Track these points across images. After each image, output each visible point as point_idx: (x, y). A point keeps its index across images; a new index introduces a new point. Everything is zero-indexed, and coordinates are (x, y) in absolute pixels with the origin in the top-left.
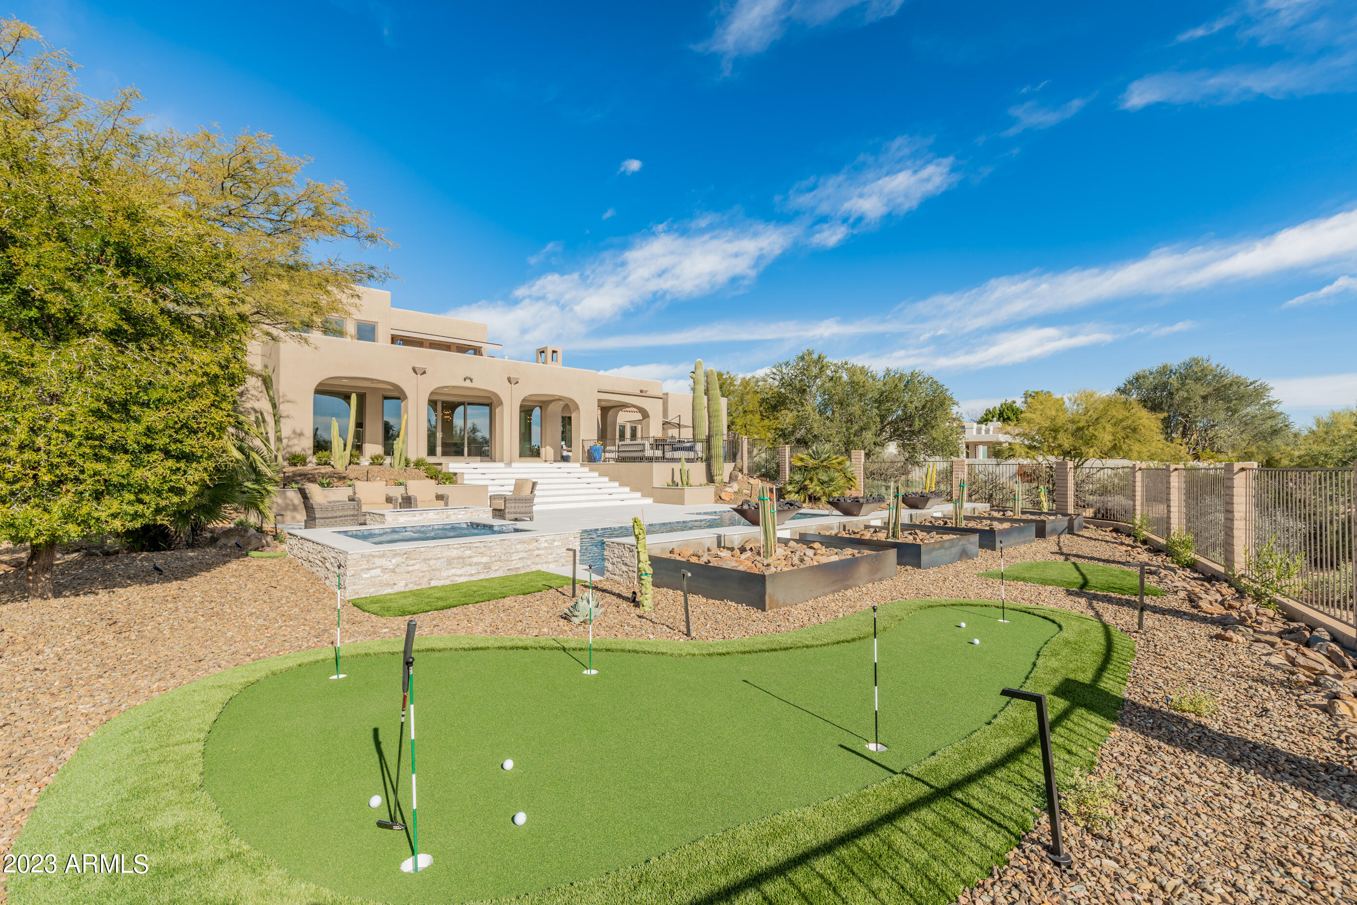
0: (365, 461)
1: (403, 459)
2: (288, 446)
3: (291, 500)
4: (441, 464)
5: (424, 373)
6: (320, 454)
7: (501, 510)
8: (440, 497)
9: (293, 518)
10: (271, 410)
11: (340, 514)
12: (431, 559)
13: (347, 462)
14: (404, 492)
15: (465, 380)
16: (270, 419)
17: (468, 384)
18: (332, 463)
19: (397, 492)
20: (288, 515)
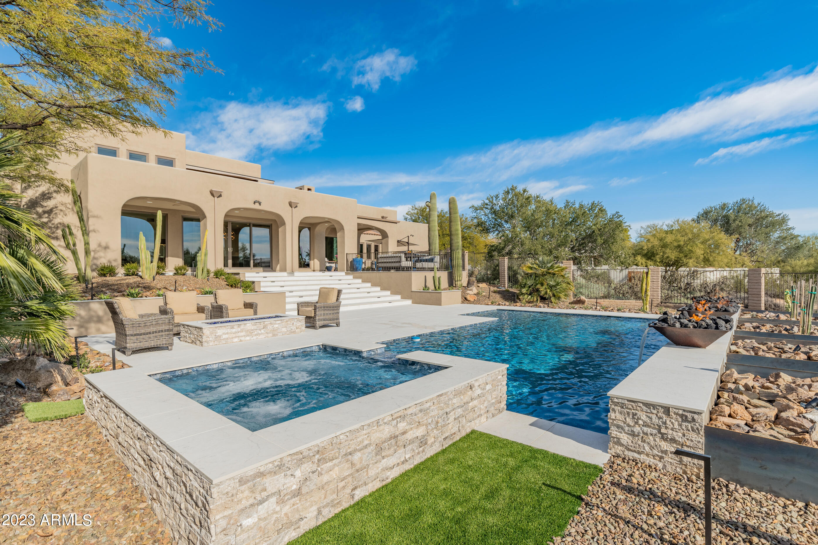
0: (170, 272)
1: (205, 270)
2: (94, 258)
3: (95, 312)
4: (238, 274)
5: (220, 196)
6: (128, 265)
7: (311, 317)
8: (248, 305)
9: (98, 330)
10: (78, 224)
11: (154, 329)
12: (355, 450)
13: (155, 273)
14: (213, 301)
15: (255, 203)
16: (78, 233)
17: (257, 206)
18: (140, 274)
19: (207, 301)
20: (93, 327)
